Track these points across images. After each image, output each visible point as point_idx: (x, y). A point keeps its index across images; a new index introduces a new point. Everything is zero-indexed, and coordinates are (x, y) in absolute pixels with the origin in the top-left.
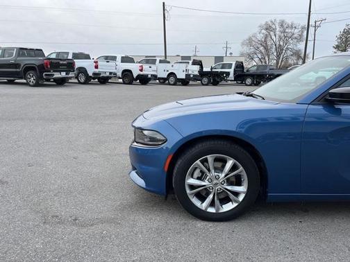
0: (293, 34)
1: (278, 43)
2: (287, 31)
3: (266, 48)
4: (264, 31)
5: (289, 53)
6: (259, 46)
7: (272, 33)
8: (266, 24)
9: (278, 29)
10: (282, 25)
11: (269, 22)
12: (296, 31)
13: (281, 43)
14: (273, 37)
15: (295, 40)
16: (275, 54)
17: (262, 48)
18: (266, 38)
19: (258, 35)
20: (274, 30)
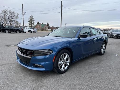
0: (14, 16)
1: (9, 18)
2: (12, 14)
3: (5, 19)
4: (3, 13)
5: (14, 22)
6: (2, 18)
7: (6, 14)
8: (4, 10)
9: (9, 13)
10: (10, 12)
11: (5, 10)
12: (15, 15)
13: (11, 18)
14: (7, 16)
15: (16, 18)
16: (9, 22)
17: (3, 19)
18: (4, 16)
19: (1, 14)
20: (7, 13)
